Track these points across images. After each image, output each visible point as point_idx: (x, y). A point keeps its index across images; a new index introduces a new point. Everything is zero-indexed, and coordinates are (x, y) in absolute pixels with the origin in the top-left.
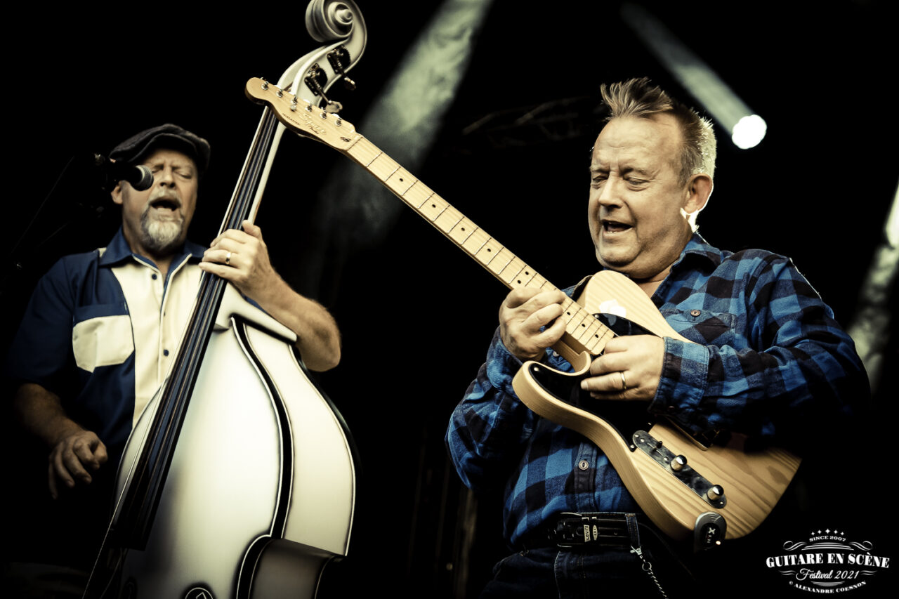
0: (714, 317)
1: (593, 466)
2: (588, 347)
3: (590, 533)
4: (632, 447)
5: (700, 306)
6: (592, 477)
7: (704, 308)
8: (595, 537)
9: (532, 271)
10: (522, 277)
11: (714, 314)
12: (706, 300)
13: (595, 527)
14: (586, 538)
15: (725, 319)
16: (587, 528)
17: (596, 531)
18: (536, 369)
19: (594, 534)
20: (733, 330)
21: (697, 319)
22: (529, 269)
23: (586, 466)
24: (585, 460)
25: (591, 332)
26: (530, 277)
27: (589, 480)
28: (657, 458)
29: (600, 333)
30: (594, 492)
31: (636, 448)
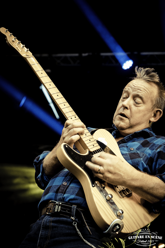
0: (137, 153)
1: (68, 185)
2: (89, 148)
3: (58, 209)
4: (93, 185)
5: (135, 147)
6: (66, 188)
7: (136, 149)
8: (59, 211)
9: (77, 117)
10: (73, 118)
11: (138, 152)
12: (139, 146)
13: (60, 207)
14: (56, 210)
15: (141, 155)
16: (57, 207)
17: (60, 208)
18: (66, 146)
19: (59, 209)
20: (142, 159)
21: (131, 151)
22: (77, 116)
23: (66, 184)
24: (67, 182)
25: (92, 143)
26: (76, 118)
27: (64, 189)
28: (101, 193)
29: (95, 145)
30: (64, 193)
31: (95, 186)
